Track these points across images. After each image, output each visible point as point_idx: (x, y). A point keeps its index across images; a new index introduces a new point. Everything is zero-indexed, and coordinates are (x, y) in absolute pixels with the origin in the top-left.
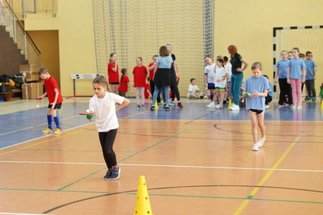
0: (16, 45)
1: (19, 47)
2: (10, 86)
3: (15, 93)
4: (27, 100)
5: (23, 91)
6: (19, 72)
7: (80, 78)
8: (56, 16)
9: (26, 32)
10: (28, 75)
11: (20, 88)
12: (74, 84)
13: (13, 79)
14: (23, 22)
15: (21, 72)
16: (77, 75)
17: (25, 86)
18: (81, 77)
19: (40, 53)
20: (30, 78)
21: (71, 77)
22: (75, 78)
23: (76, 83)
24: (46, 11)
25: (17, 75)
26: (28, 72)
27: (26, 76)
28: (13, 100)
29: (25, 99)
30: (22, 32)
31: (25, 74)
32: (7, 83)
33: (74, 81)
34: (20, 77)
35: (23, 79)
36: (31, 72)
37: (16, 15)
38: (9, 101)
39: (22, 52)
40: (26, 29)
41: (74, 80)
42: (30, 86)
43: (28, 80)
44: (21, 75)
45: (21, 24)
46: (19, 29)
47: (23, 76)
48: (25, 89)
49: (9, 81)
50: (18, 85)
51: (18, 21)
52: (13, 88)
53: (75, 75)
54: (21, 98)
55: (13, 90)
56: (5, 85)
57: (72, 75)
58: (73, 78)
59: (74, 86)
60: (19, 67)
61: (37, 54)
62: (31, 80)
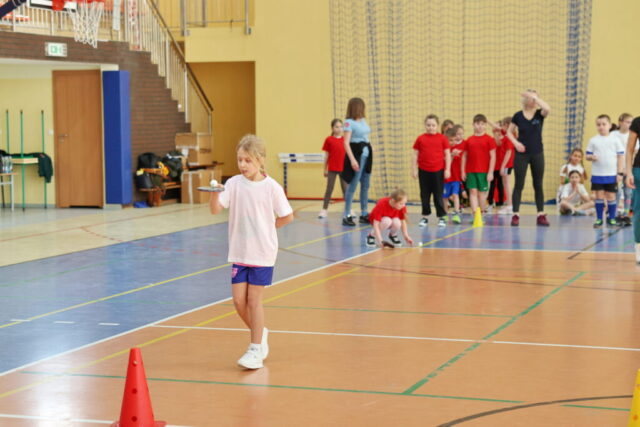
0: (169, 91)
1: (174, 96)
2: (161, 176)
3: (168, 191)
4: (192, 205)
5: (183, 186)
6: (174, 146)
7: (298, 161)
8: (250, 33)
9: (187, 64)
10: (192, 152)
11: (177, 179)
12: (285, 173)
13: (165, 160)
14: (182, 44)
15: (177, 147)
16: (292, 155)
17: (187, 176)
18: (300, 158)
19: (212, 110)
20: (196, 161)
21: (278, 158)
22: (288, 161)
23: (289, 171)
24: (232, 21)
25: (170, 154)
26: (191, 147)
27: (189, 156)
28: (165, 205)
29: (188, 202)
30: (179, 66)
31: (185, 152)
32: (154, 170)
33: (285, 168)
34: (177, 157)
35: (184, 161)
36: (197, 148)
37: (171, 30)
38: (157, 206)
39: (180, 106)
40: (188, 59)
41: (285, 164)
42: (197, 175)
43: (192, 164)
44: (178, 153)
45: (178, 48)
46: (176, 59)
47: (181, 154)
48: (187, 183)
49: (157, 167)
50: (175, 174)
51: (173, 44)
52: (164, 180)
53: (287, 155)
54: (180, 201)
55: (166, 184)
56: (150, 174)
57: (281, 155)
58: (283, 161)
59: (285, 178)
60: (174, 138)
61: (207, 111)
62: (198, 164)
